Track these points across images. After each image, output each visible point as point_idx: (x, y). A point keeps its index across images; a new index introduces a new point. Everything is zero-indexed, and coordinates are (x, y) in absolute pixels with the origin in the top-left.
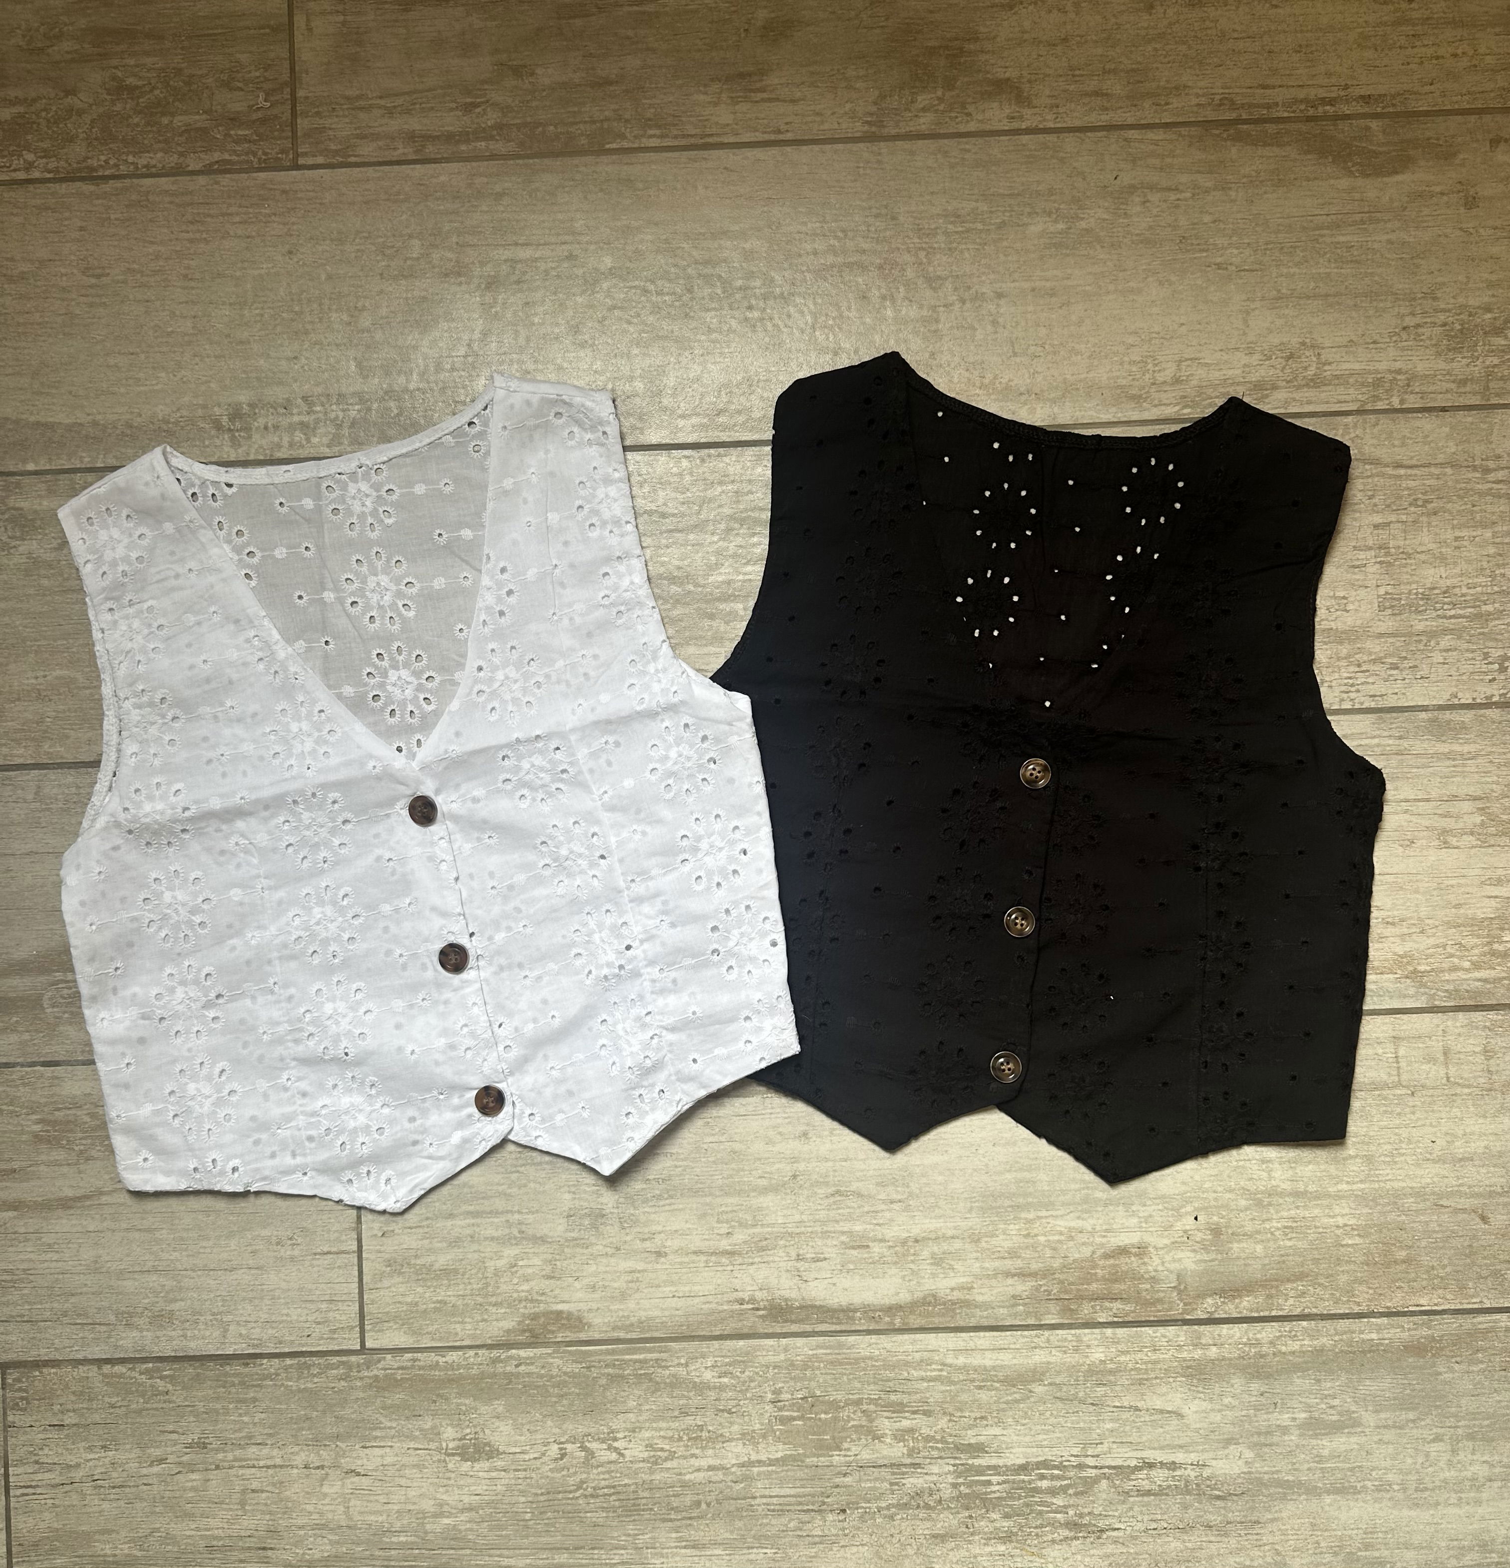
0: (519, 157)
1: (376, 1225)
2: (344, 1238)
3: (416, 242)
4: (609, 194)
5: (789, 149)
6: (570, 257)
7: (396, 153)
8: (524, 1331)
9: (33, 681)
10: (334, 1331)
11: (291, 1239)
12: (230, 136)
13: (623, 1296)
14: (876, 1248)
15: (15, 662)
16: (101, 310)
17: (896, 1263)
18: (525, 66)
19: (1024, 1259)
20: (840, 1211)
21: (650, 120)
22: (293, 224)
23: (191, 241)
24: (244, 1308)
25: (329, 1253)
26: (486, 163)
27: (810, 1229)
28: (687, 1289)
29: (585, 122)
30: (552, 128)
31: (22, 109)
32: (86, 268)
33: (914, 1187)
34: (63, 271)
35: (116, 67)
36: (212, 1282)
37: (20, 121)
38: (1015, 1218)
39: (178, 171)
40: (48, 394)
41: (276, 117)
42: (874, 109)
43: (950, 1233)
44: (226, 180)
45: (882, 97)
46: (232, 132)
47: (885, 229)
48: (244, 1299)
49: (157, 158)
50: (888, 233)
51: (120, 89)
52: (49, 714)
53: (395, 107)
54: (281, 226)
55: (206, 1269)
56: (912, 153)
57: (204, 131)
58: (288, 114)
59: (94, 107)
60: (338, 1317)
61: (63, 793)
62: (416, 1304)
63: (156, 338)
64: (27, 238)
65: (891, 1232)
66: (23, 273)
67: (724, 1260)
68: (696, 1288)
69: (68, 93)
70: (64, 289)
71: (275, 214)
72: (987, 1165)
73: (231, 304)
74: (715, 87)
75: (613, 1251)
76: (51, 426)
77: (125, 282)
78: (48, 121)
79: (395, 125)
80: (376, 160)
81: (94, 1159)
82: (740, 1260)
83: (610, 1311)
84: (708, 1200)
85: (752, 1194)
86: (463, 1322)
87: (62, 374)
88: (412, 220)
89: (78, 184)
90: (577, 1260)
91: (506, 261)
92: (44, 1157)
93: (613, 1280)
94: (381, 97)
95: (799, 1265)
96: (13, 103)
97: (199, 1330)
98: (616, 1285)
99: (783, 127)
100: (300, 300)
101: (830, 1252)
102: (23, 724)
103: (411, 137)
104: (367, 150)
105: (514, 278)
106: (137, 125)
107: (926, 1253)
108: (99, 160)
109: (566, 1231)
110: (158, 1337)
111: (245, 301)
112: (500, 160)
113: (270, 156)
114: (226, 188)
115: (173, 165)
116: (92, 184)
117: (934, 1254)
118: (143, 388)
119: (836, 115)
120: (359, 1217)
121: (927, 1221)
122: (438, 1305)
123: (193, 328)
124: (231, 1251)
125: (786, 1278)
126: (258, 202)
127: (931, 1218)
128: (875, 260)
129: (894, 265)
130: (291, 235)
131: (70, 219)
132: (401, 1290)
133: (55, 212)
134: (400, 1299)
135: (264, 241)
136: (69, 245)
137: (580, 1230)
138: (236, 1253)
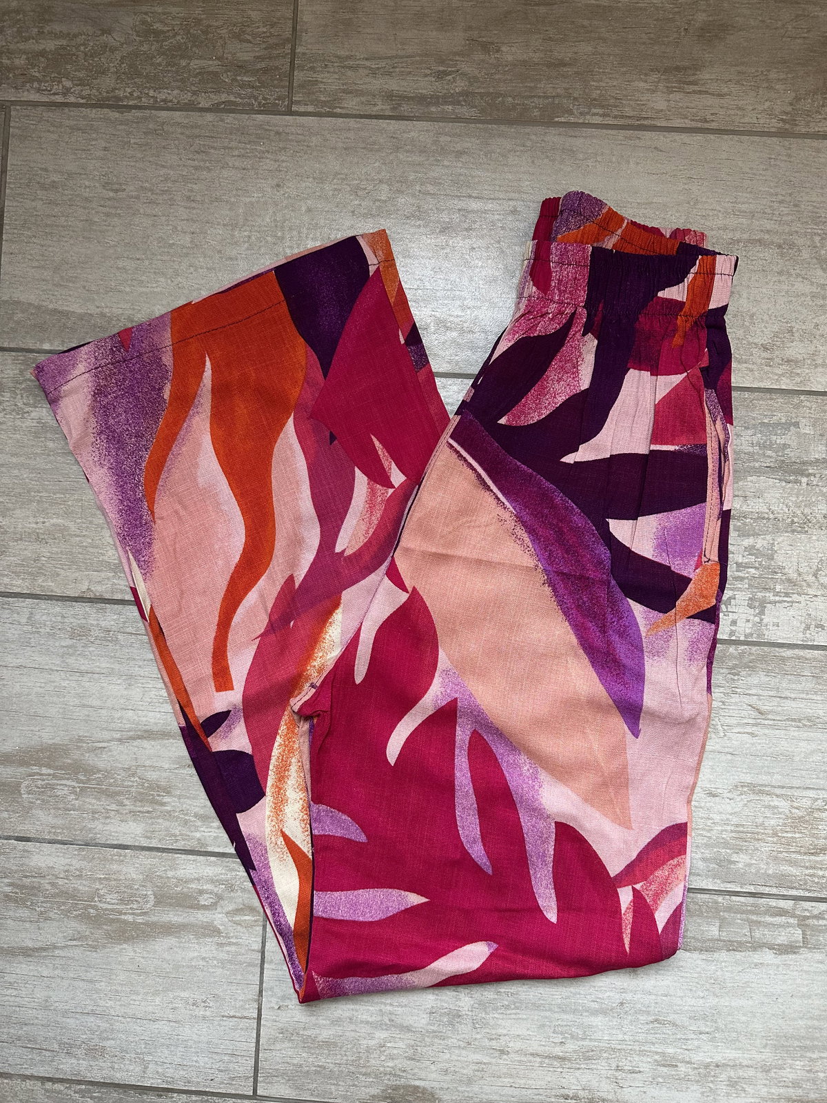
1: (274, 1000)
2: (247, 1006)
3: (385, 187)
4: (553, 161)
5: (712, 137)
7: (375, 109)
8: (387, 1098)
9: (35, 526)
10: (233, 1079)
11: (204, 1002)
12: (237, 80)
13: (470, 1081)
14: (683, 1068)
15: (20, 508)
16: (116, 219)
17: (698, 1081)
18: (493, 43)
19: (805, 1089)
20: (657, 1036)
21: (595, 100)
22: (283, 161)
23: (196, 168)
24: (162, 1052)
25: (234, 1017)
26: (451, 124)
27: (630, 1047)
28: (522, 1082)
29: (539, 97)
30: (510, 99)
31: (64, 42)
32: (106, 183)
33: (721, 1024)
34: (87, 183)
35: (146, 13)
36: (138, 1028)
37: (62, 52)
38: (801, 1056)
39: (190, 107)
40: (66, 287)
41: (277, 68)
42: (789, 109)
43: (745, 1063)
44: (230, 119)
45: (797, 99)
46: (239, 78)
47: (788, 214)
48: (163, 1045)
49: (172, 95)
50: (790, 218)
51: (148, 33)
52: (45, 554)
53: (378, 68)
54: (272, 162)
55: (134, 1017)
56: (818, 151)
57: (216, 74)
58: (287, 67)
59: (125, 46)
60: (236, 1067)
61: (51, 621)
62: (301, 1066)
63: (160, 247)
64: (59, 153)
65: (698, 1057)
66: (54, 182)
67: (555, 1063)
68: (530, 1082)
69: (104, 32)
70: (86, 200)
71: (268, 152)
72: (784, 1012)
73: (224, 225)
74: (654, 77)
75: (466, 1045)
76: (66, 314)
77: (137, 197)
78: (86, 55)
79: (377, 84)
80: (358, 113)
81: (51, 919)
82: (569, 1065)
83: (458, 1091)
84: (548, 1014)
85: (585, 1014)
86: (337, 1085)
87: (79, 271)
88: (383, 167)
89: (106, 110)
90: (434, 1048)
91: (459, 210)
92: (11, 913)
93: (463, 1068)
94: (367, 59)
95: (617, 1074)
96: (57, 36)
97: (125, 1065)
98: (465, 1072)
99: (709, 117)
100: (283, 227)
101: (645, 1067)
102: (23, 560)
103: (390, 96)
104: (351, 104)
105: (466, 226)
106: (160, 64)
107: (723, 1077)
108: (125, 91)
109: (428, 1024)
110: (91, 1066)
111: (237, 224)
112: (463, 122)
113: (268, 101)
114: (230, 126)
115: (186, 101)
116: (118, 112)
117: (731, 1077)
118: (144, 289)
119: (756, 111)
120: (261, 992)
121: (728, 1051)
122: (319, 1069)
123: (191, 242)
124: (155, 1006)
125: (606, 1083)
126: (255, 140)
127: (732, 1049)
128: (776, 239)
129: (792, 245)
130: (280, 171)
131: (96, 140)
132: (290, 1053)
133: (85, 133)
134: (289, 1061)
135: (257, 174)
136: (93, 161)
137: (439, 1025)
138: (159, 1007)
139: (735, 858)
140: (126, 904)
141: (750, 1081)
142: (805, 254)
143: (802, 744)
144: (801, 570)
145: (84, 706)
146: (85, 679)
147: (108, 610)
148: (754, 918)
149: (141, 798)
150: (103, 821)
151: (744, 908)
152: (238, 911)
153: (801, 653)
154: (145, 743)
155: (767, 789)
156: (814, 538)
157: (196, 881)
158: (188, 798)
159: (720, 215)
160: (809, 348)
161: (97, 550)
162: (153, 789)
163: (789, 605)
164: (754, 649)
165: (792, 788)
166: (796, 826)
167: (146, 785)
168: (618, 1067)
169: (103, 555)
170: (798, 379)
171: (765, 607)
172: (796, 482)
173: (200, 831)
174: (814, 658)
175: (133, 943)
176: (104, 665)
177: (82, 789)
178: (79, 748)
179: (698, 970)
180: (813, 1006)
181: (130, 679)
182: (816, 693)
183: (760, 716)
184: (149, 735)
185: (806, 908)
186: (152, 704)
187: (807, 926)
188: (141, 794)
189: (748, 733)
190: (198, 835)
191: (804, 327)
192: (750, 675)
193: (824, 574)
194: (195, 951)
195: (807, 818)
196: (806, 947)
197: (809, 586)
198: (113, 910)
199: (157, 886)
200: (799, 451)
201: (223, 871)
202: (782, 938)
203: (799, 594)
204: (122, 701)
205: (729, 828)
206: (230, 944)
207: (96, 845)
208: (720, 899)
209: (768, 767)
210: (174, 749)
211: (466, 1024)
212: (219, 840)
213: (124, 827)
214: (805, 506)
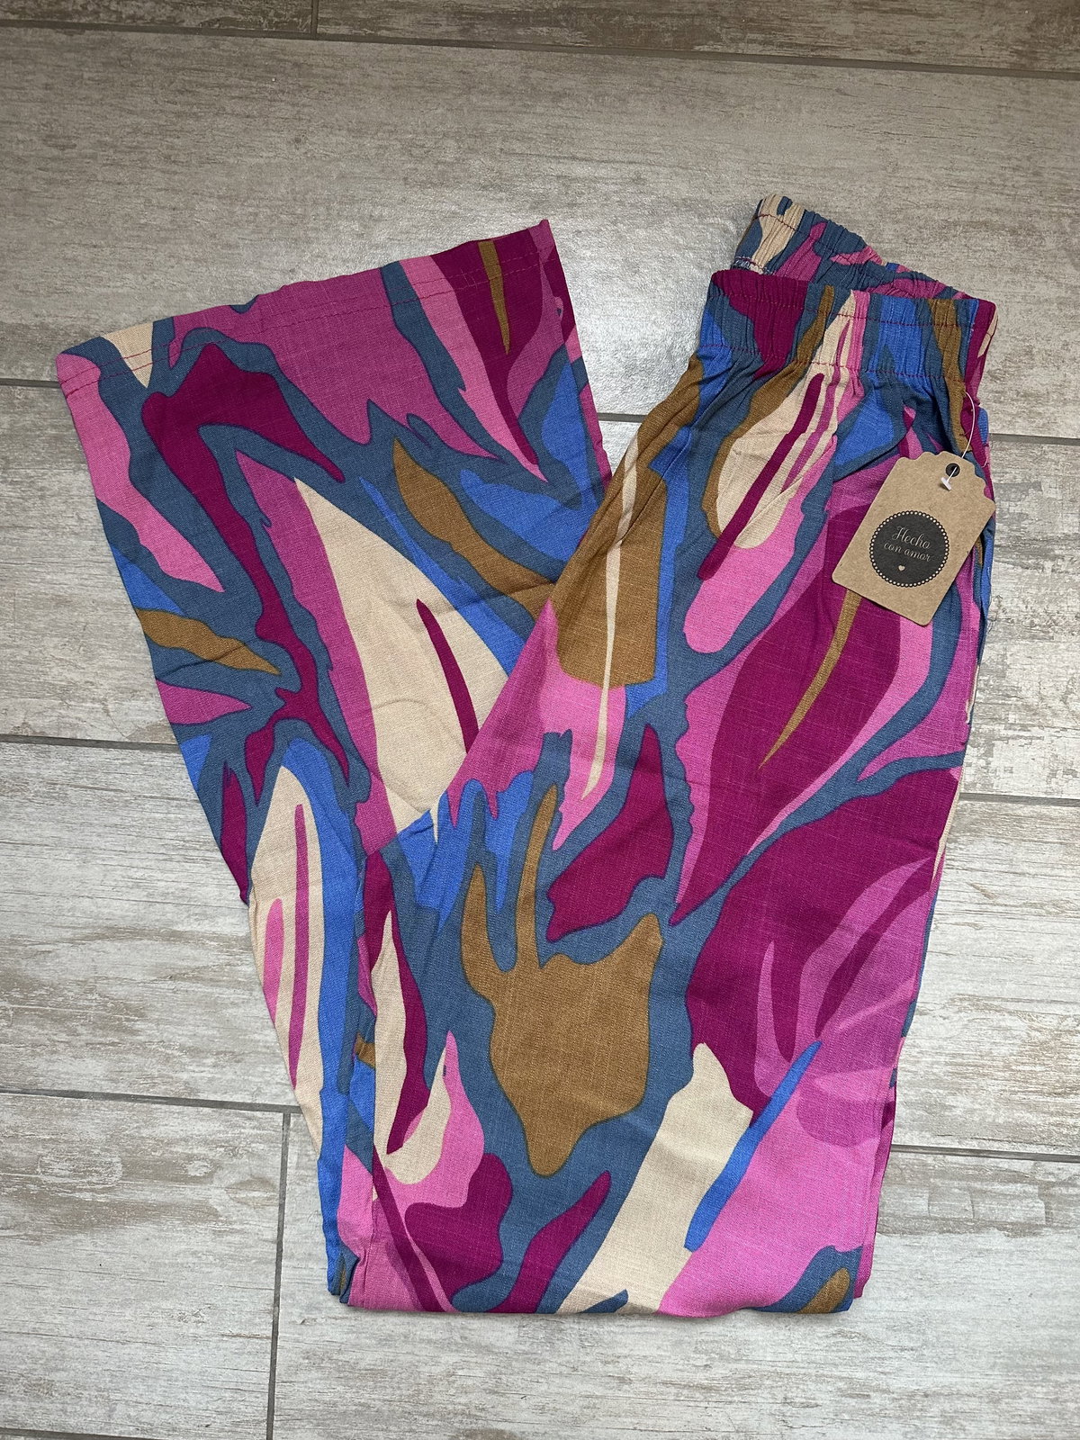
0: (587, 50)
1: (296, 1311)
2: (257, 1320)
3: (451, 143)
4: (693, 107)
5: (918, 75)
6: (638, 180)
7: (437, 31)
10: (237, 1424)
11: (195, 1315)
13: (576, 1423)
14: (877, 1399)
16: (62, 188)
17: (899, 1418)
20: (842, 1354)
21: (752, 20)
22: (304, 106)
23: (178, 115)
24: (135, 1387)
25: (238, 1336)
26: (546, 53)
27: (803, 1371)
28: (650, 1422)
29: (672, 16)
30: (630, 18)
32: (48, 136)
33: (931, 1336)
34: (20, 136)
36: (100, 1353)
38: (1042, 1381)
39: (170, 27)
42: (1027, 36)
43: (965, 1390)
44: (227, 43)
45: (1038, 22)
47: (1025, 186)
48: (136, 1377)
49: (144, 8)
50: (1028, 191)
54: (289, 107)
55: (95, 1338)
56: (1067, 96)
60: (242, 1407)
62: (335, 1404)
63: (126, 229)
65: (898, 1384)
67: (698, 1395)
68: (661, 1422)
70: (19, 160)
71: (283, 92)
72: (1019, 1318)
73: (220, 197)
75: (570, 1371)
77: (94, 157)
80: (412, 36)
82: (716, 1397)
86: (387, 1430)
87: (9, 263)
88: (449, 115)
89: (47, 31)
90: (525, 1376)
91: (558, 177)
93: (566, 1403)
95: (784, 1409)
97: (82, 1406)
98: (568, 1409)
99: (913, 47)
100: (304, 200)
101: (823, 1399)
103: (458, 13)
104: (403, 23)
107: (935, 1410)
109: (517, 1342)
110: (33, 1409)
111: (237, 195)
112: (563, 51)
113: (283, 19)
114: (227, 54)
115: (165, 18)
116: (65, 33)
117: (945, 1412)
118: (104, 290)
119: (981, 39)
120: (277, 1299)
121: (941, 1374)
122: (360, 1408)
123: (171, 222)
124: (125, 1321)
125: (769, 1422)
126: (264, 74)
127: (946, 1371)
128: (1009, 221)
129: (1031, 231)
130: (300, 119)
131: (34, 73)
132: (319, 1386)
133: (17, 63)
134: (317, 1397)
135: (267, 123)
136: (30, 105)
137: (533, 1343)
138: (130, 1324)
139: (950, 1101)
140: (82, 1177)
141: (972, 1416)
142: (1050, 243)
143: (1046, 939)
144: (1044, 692)
145: (19, 892)
146: (20, 853)
147: (53, 754)
148: (978, 1185)
149: (103, 1024)
150: (48, 1058)
151: (964, 1172)
152: (243, 1185)
153: (1043, 810)
154: (108, 946)
155: (996, 1003)
156: (1062, 646)
157: (183, 1143)
158: (170, 1023)
159: (930, 186)
160: (1055, 377)
161: (36, 667)
162: (120, 1011)
163: (1026, 742)
164: (978, 804)
165: (1031, 1001)
166: (1036, 1056)
167: (110, 1005)
168: (786, 1399)
169: (45, 674)
170: (1039, 421)
171: (993, 745)
172: (1037, 567)
173: (188, 1071)
174: (1062, 818)
175: (93, 1232)
176: (48, 833)
177: (17, 1012)
178: (12, 952)
179: (899, 1260)
180: (1059, 1309)
181: (86, 853)
182: (1064, 867)
183: (986, 900)
184: (113, 933)
185: (1051, 1170)
186: (118, 889)
187: (1052, 1196)
188: (101, 1017)
189: (969, 924)
190: (185, 1076)
191: (1048, 347)
192: (972, 842)
193: (1075, 697)
194: (181, 1242)
195: (1052, 1044)
196: (1050, 1226)
197: (1055, 715)
198: (63, 1185)
199: (126, 1151)
200: (1041, 523)
201: (222, 1128)
202: (1017, 1214)
203: (1040, 726)
204: (74, 884)
205: (942, 1059)
206: (233, 1232)
207: (38, 1092)
208: (930, 1159)
209: (997, 972)
210: (149, 953)
211: (571, 1342)
212: (216, 1083)
213: (78, 1067)
214: (1050, 602)
